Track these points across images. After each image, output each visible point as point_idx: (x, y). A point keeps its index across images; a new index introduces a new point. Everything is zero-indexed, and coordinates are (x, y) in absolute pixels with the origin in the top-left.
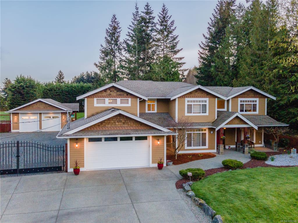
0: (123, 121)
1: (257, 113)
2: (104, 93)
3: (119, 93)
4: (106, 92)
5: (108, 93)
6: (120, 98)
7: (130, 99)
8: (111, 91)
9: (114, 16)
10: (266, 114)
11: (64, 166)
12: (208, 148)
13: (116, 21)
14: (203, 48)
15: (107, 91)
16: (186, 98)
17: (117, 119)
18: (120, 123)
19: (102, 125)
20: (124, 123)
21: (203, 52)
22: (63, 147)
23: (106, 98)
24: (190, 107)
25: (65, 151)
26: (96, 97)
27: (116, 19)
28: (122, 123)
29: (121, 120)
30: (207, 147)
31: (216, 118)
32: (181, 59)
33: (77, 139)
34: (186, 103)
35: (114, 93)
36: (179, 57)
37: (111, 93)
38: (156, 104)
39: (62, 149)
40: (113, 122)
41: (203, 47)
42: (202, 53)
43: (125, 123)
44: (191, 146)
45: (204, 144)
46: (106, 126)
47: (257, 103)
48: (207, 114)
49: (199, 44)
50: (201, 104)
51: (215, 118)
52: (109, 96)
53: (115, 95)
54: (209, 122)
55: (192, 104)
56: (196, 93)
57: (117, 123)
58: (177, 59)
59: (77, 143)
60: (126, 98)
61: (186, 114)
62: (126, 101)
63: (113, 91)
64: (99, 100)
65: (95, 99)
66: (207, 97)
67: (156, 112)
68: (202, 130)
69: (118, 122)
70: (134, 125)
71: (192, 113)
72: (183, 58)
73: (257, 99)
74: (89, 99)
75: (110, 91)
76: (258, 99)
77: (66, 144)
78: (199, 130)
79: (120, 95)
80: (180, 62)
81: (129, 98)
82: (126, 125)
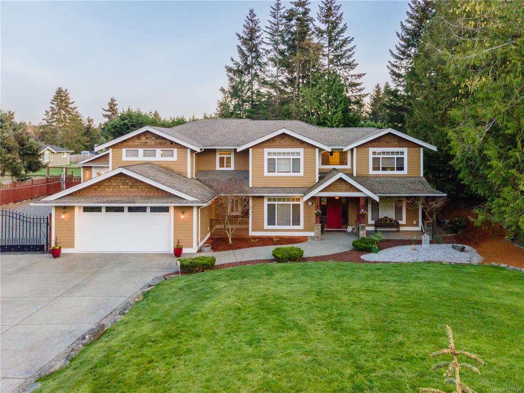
0: (131, 184)
1: (405, 172)
2: (137, 141)
3: (159, 141)
4: (139, 139)
5: (142, 141)
6: (160, 148)
7: (176, 149)
8: (147, 138)
9: (251, 11)
10: (422, 175)
11: (47, 245)
12: (303, 228)
13: (254, 19)
14: (397, 57)
15: (141, 138)
16: (265, 149)
17: (121, 180)
18: (126, 186)
19: (101, 189)
20: (131, 187)
21: (396, 64)
22: (47, 218)
23: (139, 148)
24: (272, 162)
25: (48, 224)
26: (125, 148)
27: (254, 15)
28: (129, 187)
29: (127, 181)
30: (301, 227)
31: (317, 180)
32: (360, 76)
33: (65, 207)
34: (266, 157)
35: (151, 142)
36: (356, 74)
37: (147, 141)
38: (232, 156)
39: (46, 222)
40: (115, 184)
41: (397, 54)
42: (394, 66)
43: (133, 187)
44: (275, 225)
45: (296, 221)
46: (106, 190)
47: (405, 156)
48: (301, 174)
49: (390, 50)
50: (291, 157)
51: (315, 180)
52: (144, 145)
53: (153, 143)
54: (303, 186)
55: (276, 157)
56: (283, 141)
57: (121, 187)
58: (354, 77)
59: (64, 213)
60: (170, 148)
61: (266, 174)
62: (170, 152)
63: (151, 138)
64: (130, 152)
65: (124, 150)
66: (301, 147)
67: (233, 169)
68: (293, 200)
69: (122, 185)
70: (147, 190)
71: (276, 171)
72: (364, 74)
73: (405, 150)
74: (115, 150)
75: (145, 138)
76: (407, 148)
77: (51, 214)
78: (288, 200)
79: (161, 144)
80: (358, 81)
81: (174, 148)
82: (134, 190)
